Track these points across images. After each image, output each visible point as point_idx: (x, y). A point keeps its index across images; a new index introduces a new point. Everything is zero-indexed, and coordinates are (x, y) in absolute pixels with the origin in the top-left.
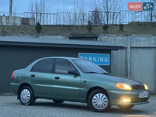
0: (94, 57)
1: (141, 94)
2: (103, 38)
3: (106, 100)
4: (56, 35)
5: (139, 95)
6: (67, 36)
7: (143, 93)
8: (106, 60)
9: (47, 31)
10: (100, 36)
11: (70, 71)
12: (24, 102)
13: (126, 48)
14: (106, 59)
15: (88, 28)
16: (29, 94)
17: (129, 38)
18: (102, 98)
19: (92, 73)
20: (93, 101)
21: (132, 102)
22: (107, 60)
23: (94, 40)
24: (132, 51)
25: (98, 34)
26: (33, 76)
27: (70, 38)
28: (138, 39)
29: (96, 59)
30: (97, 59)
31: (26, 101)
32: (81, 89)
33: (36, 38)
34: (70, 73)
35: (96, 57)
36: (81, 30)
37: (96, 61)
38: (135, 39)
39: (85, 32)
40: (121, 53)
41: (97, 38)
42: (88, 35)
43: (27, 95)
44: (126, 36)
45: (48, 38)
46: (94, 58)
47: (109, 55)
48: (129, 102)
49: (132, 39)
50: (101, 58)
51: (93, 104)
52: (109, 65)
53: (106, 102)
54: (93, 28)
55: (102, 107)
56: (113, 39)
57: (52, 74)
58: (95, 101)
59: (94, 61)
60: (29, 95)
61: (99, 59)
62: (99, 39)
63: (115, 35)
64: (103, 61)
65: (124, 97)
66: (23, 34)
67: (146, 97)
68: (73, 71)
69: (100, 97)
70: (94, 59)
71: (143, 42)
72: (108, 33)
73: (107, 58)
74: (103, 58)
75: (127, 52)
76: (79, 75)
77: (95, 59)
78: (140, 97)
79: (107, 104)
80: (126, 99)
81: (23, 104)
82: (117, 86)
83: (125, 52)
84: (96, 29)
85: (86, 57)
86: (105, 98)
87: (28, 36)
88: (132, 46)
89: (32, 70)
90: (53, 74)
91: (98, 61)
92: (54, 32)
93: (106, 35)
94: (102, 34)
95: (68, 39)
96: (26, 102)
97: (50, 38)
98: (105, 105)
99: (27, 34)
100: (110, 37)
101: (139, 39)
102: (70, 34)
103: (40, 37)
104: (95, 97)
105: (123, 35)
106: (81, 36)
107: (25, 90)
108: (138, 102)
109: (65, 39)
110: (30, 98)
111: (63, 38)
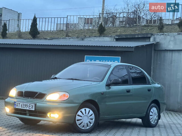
0: (102, 61)
2: (159, 38)
4: (103, 36)
10: (155, 35)
23: (147, 40)
33: (81, 40)
41: (150, 38)
42: (138, 34)
45: (94, 40)
56: (172, 39)
63: (176, 34)
66: (70, 37)
74: (112, 61)
87: (74, 39)
94: (159, 34)
95: (115, 40)
100: (169, 37)
102: (116, 35)
103: (86, 39)
106: (129, 37)
111: (110, 40)
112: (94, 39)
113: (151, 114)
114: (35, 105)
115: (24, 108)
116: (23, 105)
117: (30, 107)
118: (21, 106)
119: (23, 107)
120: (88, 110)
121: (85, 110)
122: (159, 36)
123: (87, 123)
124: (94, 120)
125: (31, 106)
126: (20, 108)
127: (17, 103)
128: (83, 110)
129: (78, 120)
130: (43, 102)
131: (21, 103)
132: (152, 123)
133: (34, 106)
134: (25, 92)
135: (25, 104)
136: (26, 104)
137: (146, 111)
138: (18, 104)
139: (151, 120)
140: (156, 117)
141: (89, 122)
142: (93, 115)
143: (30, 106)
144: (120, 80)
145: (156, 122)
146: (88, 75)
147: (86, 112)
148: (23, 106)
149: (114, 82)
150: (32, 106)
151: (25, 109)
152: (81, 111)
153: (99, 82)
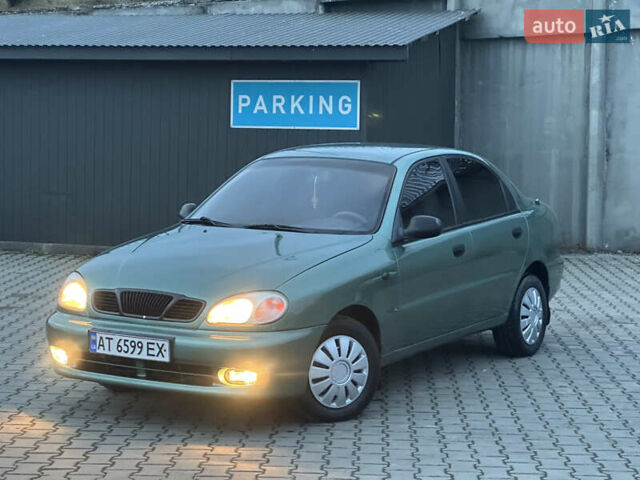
0: (293, 97)
8: (345, 109)
14: (343, 105)
22: (349, 106)
27: (329, 8)
29: (300, 102)
33: (199, 14)
35: (301, 97)
37: (302, 112)
40: (566, 62)
45: (245, 12)
46: (295, 100)
47: (359, 82)
50: (322, 98)
59: (293, 112)
66: (156, 3)
70: (295, 104)
74: (331, 97)
77: (297, 104)
83: (583, 57)
85: (261, 98)
91: (311, 112)
95: (321, 11)
97: (252, 10)
103: (215, 10)
111: (305, 9)
112: (244, 8)
113: (523, 311)
114: (172, 343)
115: (128, 355)
116: (125, 345)
117: (151, 352)
118: (119, 346)
119: (126, 352)
120: (345, 340)
121: (337, 342)
123: (346, 388)
124: (365, 373)
125: (155, 347)
126: (114, 352)
127: (98, 336)
128: (330, 344)
129: (316, 381)
130: (198, 331)
131: (116, 338)
132: (528, 340)
133: (167, 346)
134: (125, 294)
135: (130, 339)
136: (137, 340)
137: (508, 307)
138: (106, 342)
139: (524, 333)
140: (538, 321)
141: (352, 381)
142: (364, 356)
143: (150, 346)
144: (437, 220)
145: (538, 334)
146: (315, 200)
147: (339, 350)
148: (125, 348)
149: (417, 229)
150: (161, 349)
151: (135, 356)
152: (324, 350)
153: (369, 236)
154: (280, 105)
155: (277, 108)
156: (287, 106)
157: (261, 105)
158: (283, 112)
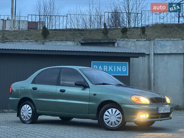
0: (110, 66)
1: (161, 108)
2: (121, 43)
3: (120, 116)
4: (66, 41)
5: (159, 109)
6: (78, 41)
7: (164, 107)
8: (124, 70)
9: (55, 36)
10: (118, 41)
11: (77, 83)
12: (24, 119)
13: (149, 55)
15: (103, 32)
16: (30, 110)
17: (152, 42)
18: (115, 114)
19: (104, 84)
20: (105, 117)
21: (150, 118)
22: (125, 69)
23: (110, 45)
24: (156, 58)
25: (116, 39)
26: (35, 89)
27: (82, 44)
28: (162, 44)
30: (113, 68)
31: (27, 118)
32: (90, 103)
33: (41, 44)
34: (77, 85)
35: (112, 66)
36: (95, 35)
37: (112, 71)
38: (160, 44)
39: (100, 37)
40: (143, 61)
41: (113, 43)
42: (104, 40)
43: (28, 111)
44: (148, 40)
46: (110, 67)
47: (128, 63)
48: (147, 118)
49: (156, 44)
50: (118, 67)
51: (105, 120)
52: (128, 75)
53: (120, 118)
54: (110, 32)
55: (116, 125)
56: (133, 44)
57: (56, 86)
58: (107, 117)
59: (110, 70)
60: (31, 112)
61: (116, 68)
62: (116, 45)
63: (135, 40)
64: (120, 70)
65: (141, 113)
66: (27, 41)
67: (167, 112)
68: (81, 82)
69: (112, 112)
70: (110, 68)
71: (168, 48)
72: (127, 38)
73: (125, 67)
74: (120, 67)
75: (150, 60)
76: (88, 87)
77: (111, 68)
78: (160, 112)
79: (120, 120)
80: (143, 114)
81: (24, 122)
82: (133, 99)
83: (147, 60)
84: (114, 33)
85: (100, 67)
86: (119, 114)
87: (32, 42)
88: (155, 52)
89: (34, 82)
90: (58, 86)
91: (115, 70)
92: (64, 37)
93: (124, 40)
94: (120, 39)
95: (80, 45)
96: (27, 120)
97: (58, 44)
98: (119, 122)
99: (32, 41)
100: (130, 43)
101: (164, 44)
102: (82, 40)
103: (46, 43)
104: (106, 113)
105: (145, 40)
107: (25, 106)
108: (158, 118)
109: (76, 45)
110: (31, 115)
111: (74, 44)
112: (55, 43)
122: (122, 42)
154: (106, 69)
155: (105, 69)
156: (108, 69)
157: (100, 68)
158: (107, 70)
